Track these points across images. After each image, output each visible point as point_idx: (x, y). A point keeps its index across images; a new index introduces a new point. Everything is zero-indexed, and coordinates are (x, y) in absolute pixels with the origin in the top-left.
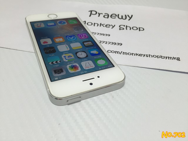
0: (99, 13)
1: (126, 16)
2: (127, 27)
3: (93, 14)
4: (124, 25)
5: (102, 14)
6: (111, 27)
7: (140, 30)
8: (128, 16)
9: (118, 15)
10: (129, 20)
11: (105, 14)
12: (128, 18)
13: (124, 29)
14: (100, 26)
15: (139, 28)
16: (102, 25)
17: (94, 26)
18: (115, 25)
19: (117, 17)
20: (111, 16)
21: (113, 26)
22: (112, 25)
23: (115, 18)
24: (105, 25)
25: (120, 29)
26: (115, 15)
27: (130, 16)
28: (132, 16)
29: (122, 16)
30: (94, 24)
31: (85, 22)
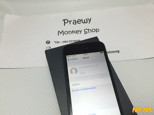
0: (69, 21)
1: (86, 19)
2: (89, 30)
3: (66, 23)
4: (87, 29)
5: (72, 21)
6: (79, 32)
7: (97, 32)
8: (88, 19)
9: (82, 20)
10: (89, 23)
11: (74, 20)
12: (88, 21)
13: (87, 33)
14: (73, 33)
15: (96, 29)
16: (74, 32)
17: (69, 34)
18: (81, 30)
19: (81, 22)
20: (78, 22)
21: (81, 31)
22: (79, 30)
23: (80, 23)
24: (75, 32)
25: (85, 33)
26: (80, 21)
27: (90, 20)
28: (91, 18)
29: (84, 20)
30: (69, 32)
31: (63, 31)
